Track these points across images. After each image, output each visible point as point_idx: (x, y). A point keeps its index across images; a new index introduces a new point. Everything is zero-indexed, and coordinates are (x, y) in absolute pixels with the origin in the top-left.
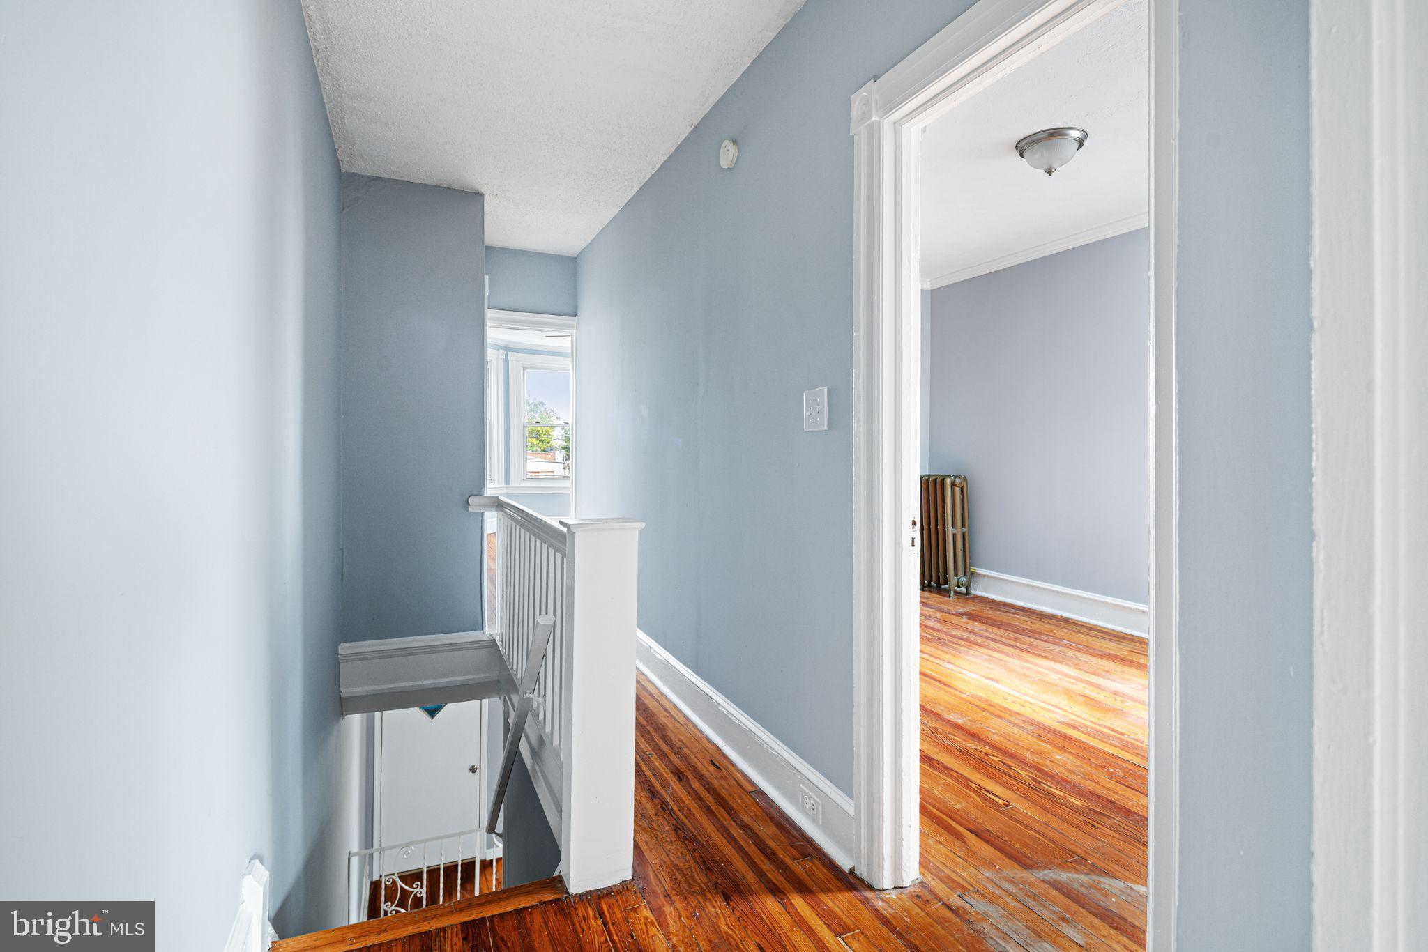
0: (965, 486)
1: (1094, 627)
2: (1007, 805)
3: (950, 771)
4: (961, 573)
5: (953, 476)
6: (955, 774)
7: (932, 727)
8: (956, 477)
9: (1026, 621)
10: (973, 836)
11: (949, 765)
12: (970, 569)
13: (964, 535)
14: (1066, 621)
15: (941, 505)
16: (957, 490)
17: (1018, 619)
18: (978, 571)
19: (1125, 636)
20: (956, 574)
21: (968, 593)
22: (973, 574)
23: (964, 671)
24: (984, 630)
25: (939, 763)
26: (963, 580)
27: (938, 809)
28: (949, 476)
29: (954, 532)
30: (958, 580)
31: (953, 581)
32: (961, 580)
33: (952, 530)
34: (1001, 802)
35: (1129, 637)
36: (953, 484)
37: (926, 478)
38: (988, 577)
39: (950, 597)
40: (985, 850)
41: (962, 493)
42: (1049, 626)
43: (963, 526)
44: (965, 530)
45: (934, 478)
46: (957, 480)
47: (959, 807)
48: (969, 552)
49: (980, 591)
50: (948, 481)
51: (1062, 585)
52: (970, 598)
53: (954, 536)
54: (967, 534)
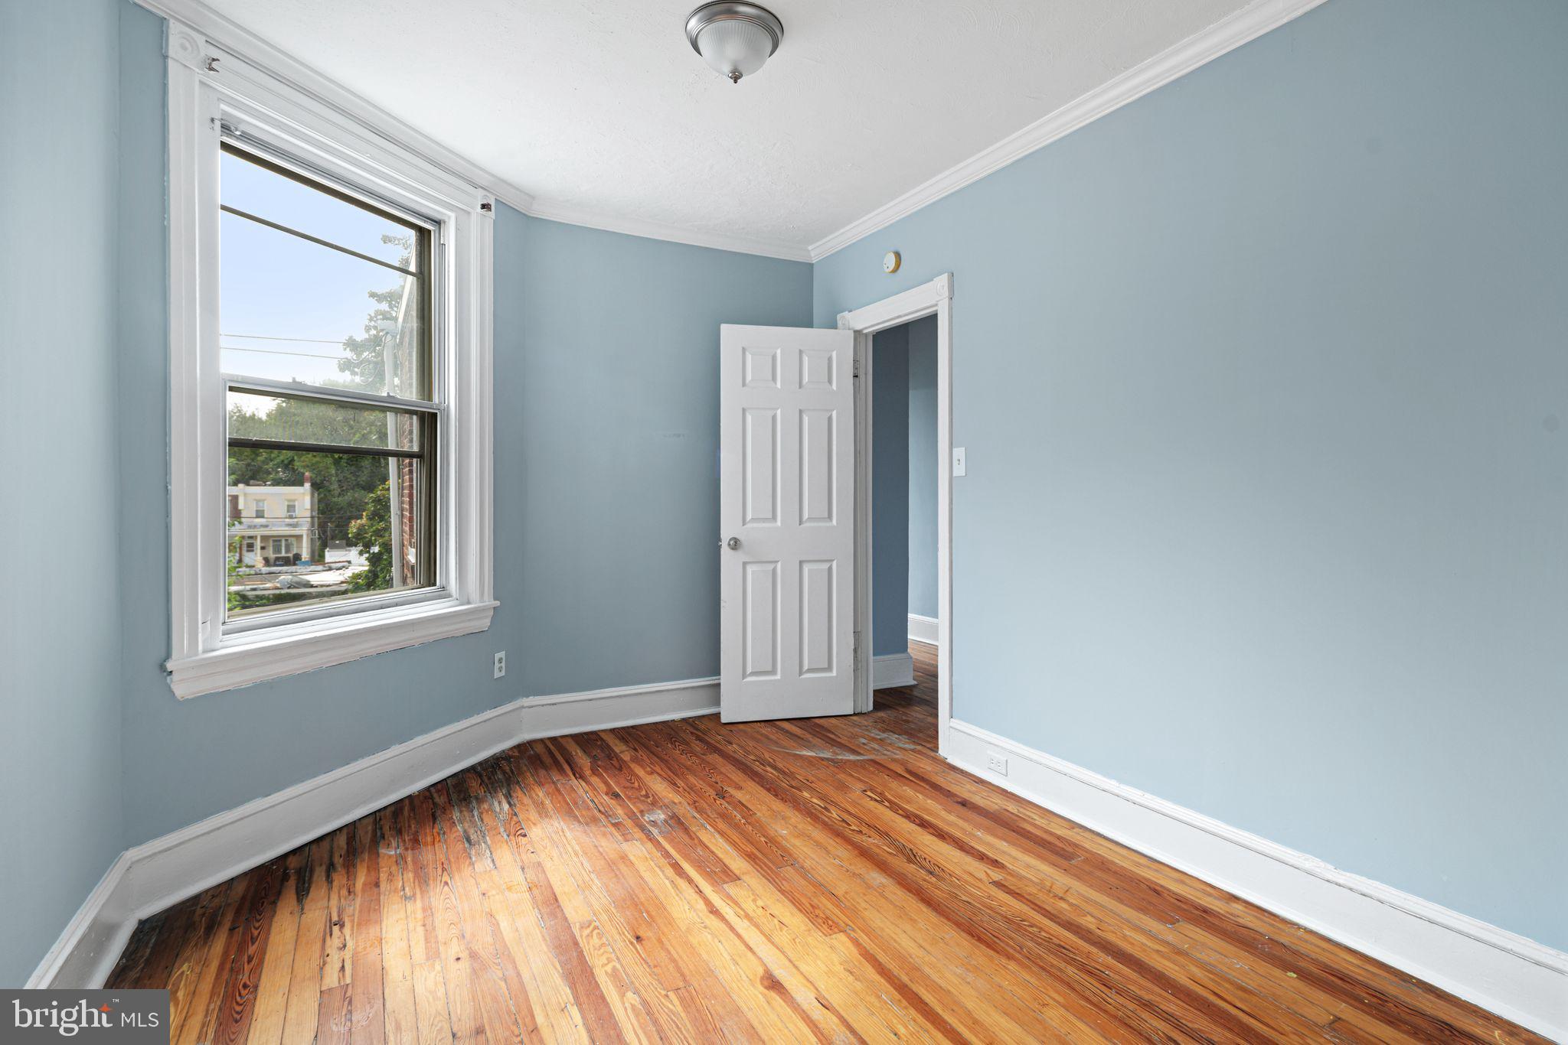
2: (865, 791)
3: (905, 814)
6: (900, 812)
7: (914, 863)
10: (899, 772)
11: (904, 820)
25: (914, 822)
27: (921, 786)
34: (869, 793)
40: (894, 766)
47: (904, 788)
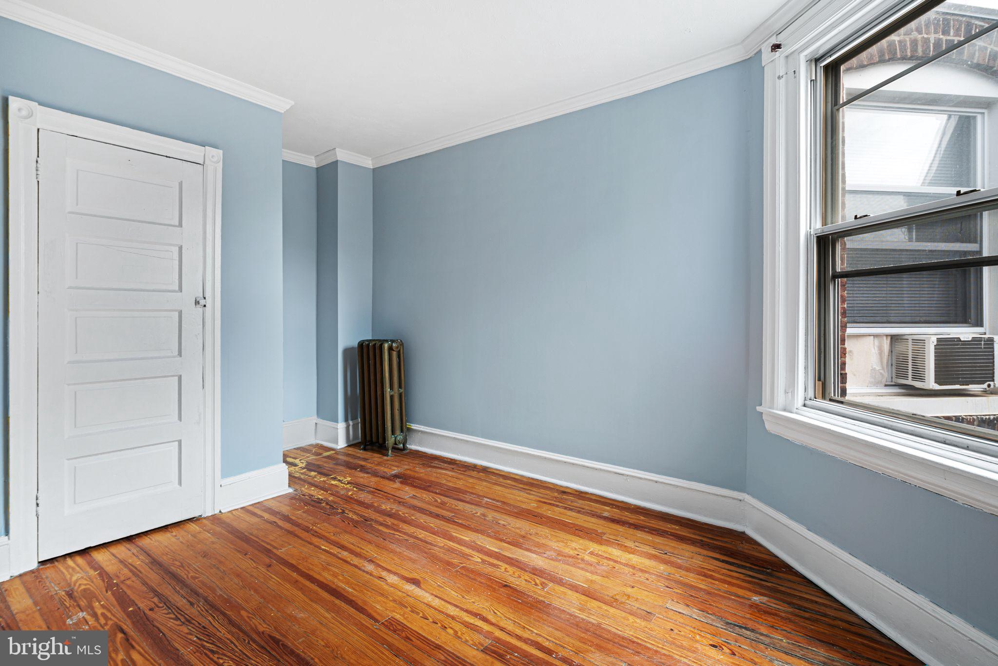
0: (401, 349)
1: (507, 475)
4: (398, 432)
5: (391, 341)
8: (393, 341)
9: (452, 477)
12: (406, 425)
13: (400, 395)
14: (485, 470)
15: (380, 369)
16: (395, 354)
17: (446, 474)
18: (414, 426)
19: (532, 481)
20: (393, 433)
21: (404, 448)
22: (409, 430)
23: (384, 574)
24: (414, 497)
26: (400, 438)
28: (387, 341)
29: (392, 394)
30: (396, 438)
31: (391, 440)
32: (398, 438)
33: (390, 393)
35: (535, 482)
36: (391, 349)
37: (367, 343)
38: (422, 432)
39: (387, 455)
41: (399, 356)
42: (471, 480)
43: (400, 387)
44: (401, 391)
45: (374, 343)
46: (394, 345)
48: (406, 411)
49: (415, 445)
50: (386, 346)
51: (482, 437)
52: (406, 455)
53: (392, 397)
54: (403, 395)
